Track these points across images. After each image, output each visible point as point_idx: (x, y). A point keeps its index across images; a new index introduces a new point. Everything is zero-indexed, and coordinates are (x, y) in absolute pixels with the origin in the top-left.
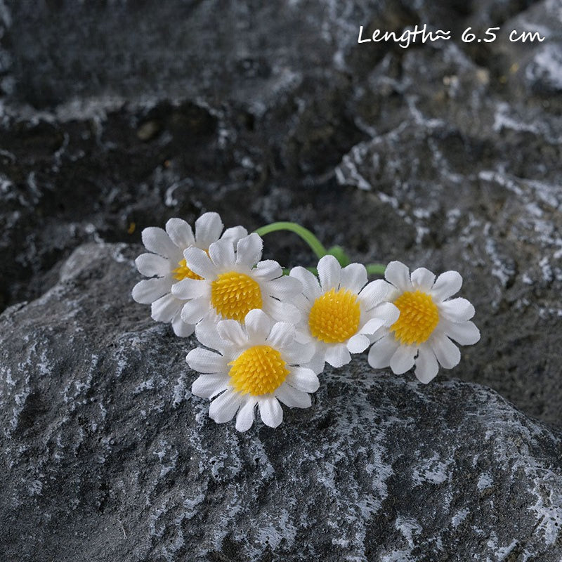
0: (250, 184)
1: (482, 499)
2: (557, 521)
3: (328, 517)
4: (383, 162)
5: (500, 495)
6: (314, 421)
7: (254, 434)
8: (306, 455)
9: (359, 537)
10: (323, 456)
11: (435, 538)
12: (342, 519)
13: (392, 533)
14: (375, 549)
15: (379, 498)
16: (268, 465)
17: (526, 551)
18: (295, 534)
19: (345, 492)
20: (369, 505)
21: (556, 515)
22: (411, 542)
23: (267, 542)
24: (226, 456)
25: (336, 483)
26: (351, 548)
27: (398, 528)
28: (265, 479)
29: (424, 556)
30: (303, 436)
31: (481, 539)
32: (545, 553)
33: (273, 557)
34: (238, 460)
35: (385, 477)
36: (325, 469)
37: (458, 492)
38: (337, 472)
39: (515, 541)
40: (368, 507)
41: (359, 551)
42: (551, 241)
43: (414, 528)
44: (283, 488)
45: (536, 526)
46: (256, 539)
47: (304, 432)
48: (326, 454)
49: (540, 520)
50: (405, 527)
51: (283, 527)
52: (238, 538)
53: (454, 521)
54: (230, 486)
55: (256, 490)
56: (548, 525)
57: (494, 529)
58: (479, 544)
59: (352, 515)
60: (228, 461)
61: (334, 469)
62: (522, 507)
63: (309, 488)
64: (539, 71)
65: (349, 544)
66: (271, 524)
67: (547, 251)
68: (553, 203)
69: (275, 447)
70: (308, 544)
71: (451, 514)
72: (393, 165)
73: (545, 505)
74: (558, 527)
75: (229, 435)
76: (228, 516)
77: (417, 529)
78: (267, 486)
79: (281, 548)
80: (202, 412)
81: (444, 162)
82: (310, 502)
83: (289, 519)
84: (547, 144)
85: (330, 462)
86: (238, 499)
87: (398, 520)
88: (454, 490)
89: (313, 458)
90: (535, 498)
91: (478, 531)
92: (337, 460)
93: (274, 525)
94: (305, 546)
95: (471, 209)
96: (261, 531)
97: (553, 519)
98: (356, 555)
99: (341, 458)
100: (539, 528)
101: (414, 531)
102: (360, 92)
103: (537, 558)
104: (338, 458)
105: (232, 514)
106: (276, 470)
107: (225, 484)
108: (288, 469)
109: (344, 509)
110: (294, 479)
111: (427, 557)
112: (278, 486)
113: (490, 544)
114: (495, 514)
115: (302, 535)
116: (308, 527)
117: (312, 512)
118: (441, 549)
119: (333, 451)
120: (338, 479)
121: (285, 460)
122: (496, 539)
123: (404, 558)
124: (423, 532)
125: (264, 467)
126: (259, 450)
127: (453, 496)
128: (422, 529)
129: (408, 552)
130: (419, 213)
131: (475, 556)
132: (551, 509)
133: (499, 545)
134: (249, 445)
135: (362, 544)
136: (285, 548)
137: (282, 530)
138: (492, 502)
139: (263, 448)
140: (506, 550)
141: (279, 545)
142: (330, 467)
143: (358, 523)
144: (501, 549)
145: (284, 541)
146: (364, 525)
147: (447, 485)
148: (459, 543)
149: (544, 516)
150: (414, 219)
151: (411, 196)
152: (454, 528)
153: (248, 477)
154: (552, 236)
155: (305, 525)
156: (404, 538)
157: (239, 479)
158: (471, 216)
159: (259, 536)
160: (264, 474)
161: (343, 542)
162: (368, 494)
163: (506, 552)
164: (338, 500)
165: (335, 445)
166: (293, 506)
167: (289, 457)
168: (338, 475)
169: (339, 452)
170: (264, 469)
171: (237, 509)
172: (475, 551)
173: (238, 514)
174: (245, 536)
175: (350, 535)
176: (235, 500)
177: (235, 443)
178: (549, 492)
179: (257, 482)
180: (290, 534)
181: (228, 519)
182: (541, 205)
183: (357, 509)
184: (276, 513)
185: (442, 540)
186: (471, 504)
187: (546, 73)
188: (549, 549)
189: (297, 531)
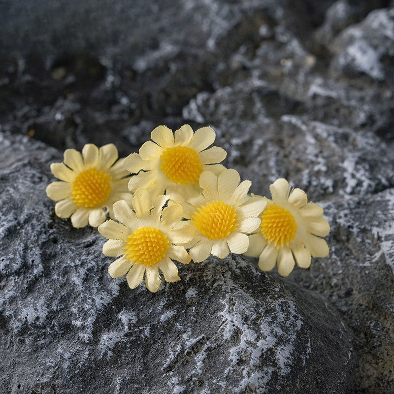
0: (126, 116)
1: (189, 306)
2: (234, 323)
3: (73, 305)
4: (217, 105)
5: (201, 303)
6: (84, 243)
7: (37, 244)
8: (69, 262)
9: (90, 320)
10: (79, 263)
11: (145, 327)
12: (82, 307)
13: (115, 321)
14: (100, 330)
15: (111, 295)
16: (40, 265)
17: (208, 342)
18: (47, 314)
19: (88, 289)
20: (102, 298)
21: (235, 319)
22: (127, 327)
23: (26, 318)
24: (13, 256)
25: (84, 282)
26: (83, 328)
27: (120, 317)
28: (36, 275)
29: (134, 338)
30: (71, 250)
31: (180, 333)
32: (222, 345)
33: (29, 329)
34: (20, 260)
35: (120, 282)
36: (79, 272)
37: (171, 298)
38: (87, 275)
39: (203, 335)
40: (100, 300)
41: (88, 330)
42: (314, 159)
43: (131, 318)
44: (47, 283)
45: (220, 326)
46: (19, 315)
47: (73, 248)
48: (82, 262)
49: (224, 322)
50: (124, 317)
51: (39, 308)
52: (7, 313)
53: (163, 318)
54: (11, 277)
55: (27, 282)
56: (228, 325)
57: (191, 327)
58: (178, 336)
59: (89, 305)
60: (13, 260)
61: (86, 273)
62: (214, 313)
63: (65, 284)
64: (349, 59)
65: (82, 324)
66: (32, 305)
67: (311, 166)
68: (325, 135)
69: (49, 255)
70: (55, 322)
71: (162, 313)
72: (224, 108)
73: (229, 312)
74: (234, 327)
75: (19, 244)
76: (4, 298)
77: (133, 319)
78: (36, 279)
79: (35, 323)
80: (5, 226)
81: (263, 111)
82: (63, 294)
83: (45, 303)
84: (343, 106)
85: (84, 268)
86: (14, 287)
87: (122, 312)
88: (168, 296)
89: (73, 264)
90: (224, 306)
91: (179, 327)
92: (89, 267)
93: (33, 307)
94: (53, 323)
95: (271, 140)
96: (24, 310)
97: (232, 322)
98: (86, 333)
99: (92, 265)
100: (222, 327)
101: (130, 320)
102: (221, 66)
103: (215, 348)
104: (90, 265)
105: (7, 296)
106: (45, 270)
107: (8, 276)
108: (54, 269)
109: (84, 300)
110: (56, 277)
111: (137, 339)
112: (44, 281)
113: (185, 336)
114: (194, 317)
115: (51, 315)
116: (57, 310)
117: (63, 300)
118: (148, 335)
119: (88, 261)
120: (86, 280)
121: (53, 264)
122: (190, 333)
123: (117, 338)
124: (137, 322)
125: (37, 266)
126: (36, 255)
127: (167, 301)
128: (137, 319)
129: (122, 334)
130: (235, 141)
131: (171, 344)
132: (233, 315)
133: (190, 337)
134: (31, 251)
135: (91, 325)
136: (38, 323)
137: (38, 310)
138: (194, 308)
139: (40, 254)
140: (194, 341)
141: (34, 321)
142: (82, 271)
143: (92, 310)
144: (192, 339)
145: (38, 318)
146: (96, 312)
147: (165, 292)
148: (164, 334)
149: (227, 319)
150: (231, 145)
151: (233, 130)
152: (162, 322)
153: (24, 273)
154: (316, 156)
155: (55, 308)
156: (123, 325)
157: (18, 273)
158: (269, 144)
159: (21, 313)
160: (35, 271)
161: (78, 323)
162: (104, 292)
163: (193, 342)
164: (82, 294)
165: (91, 257)
166: (50, 295)
167: (56, 263)
168: (87, 276)
169: (92, 262)
170: (36, 268)
171: (11, 293)
172: (173, 340)
173: (11, 297)
174: (13, 312)
175: (85, 318)
176: (12, 287)
177: (21, 249)
178: (235, 303)
179: (30, 277)
180: (43, 314)
181: (4, 300)
182: (316, 137)
183: (93, 300)
184: (37, 298)
185: (150, 329)
186: (179, 308)
187: (354, 59)
188: (225, 342)
189: (48, 312)
